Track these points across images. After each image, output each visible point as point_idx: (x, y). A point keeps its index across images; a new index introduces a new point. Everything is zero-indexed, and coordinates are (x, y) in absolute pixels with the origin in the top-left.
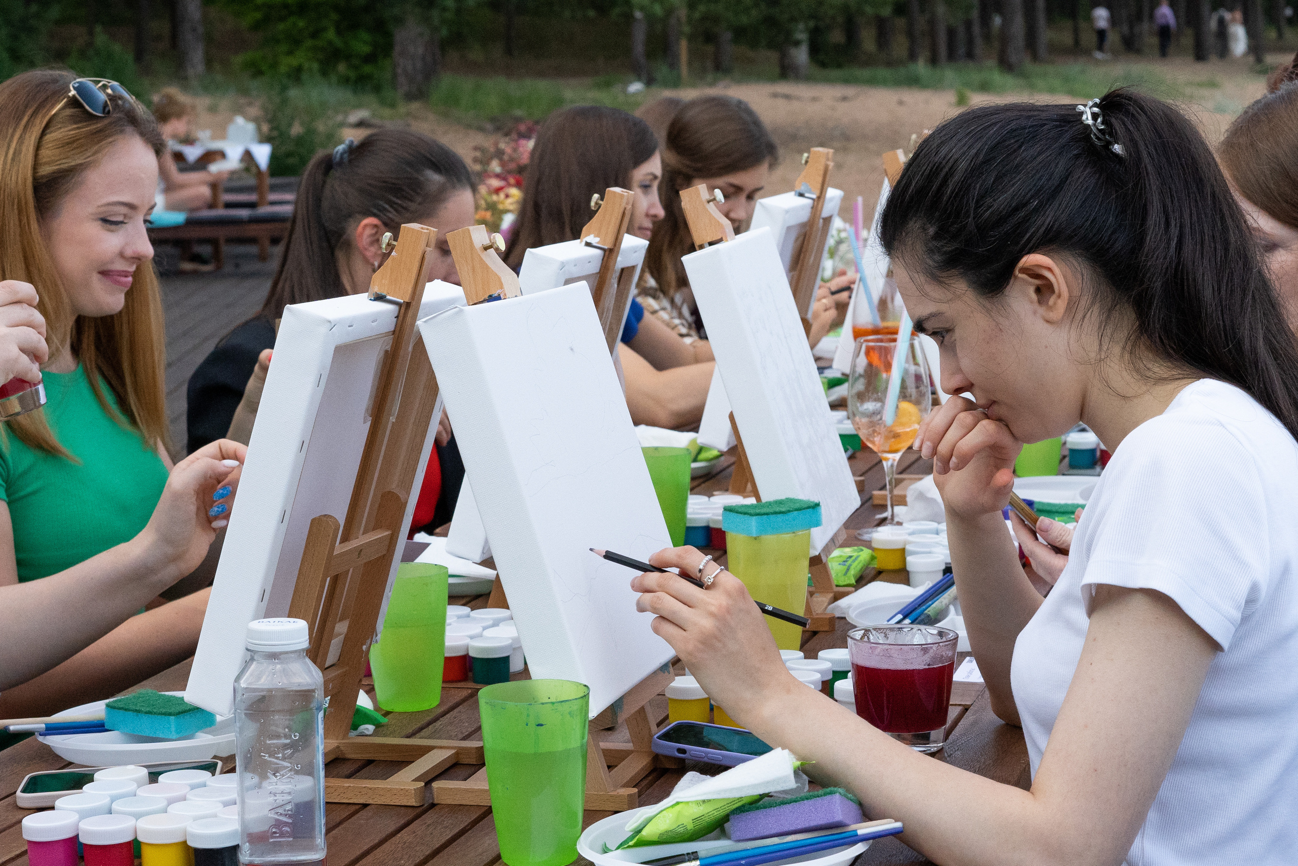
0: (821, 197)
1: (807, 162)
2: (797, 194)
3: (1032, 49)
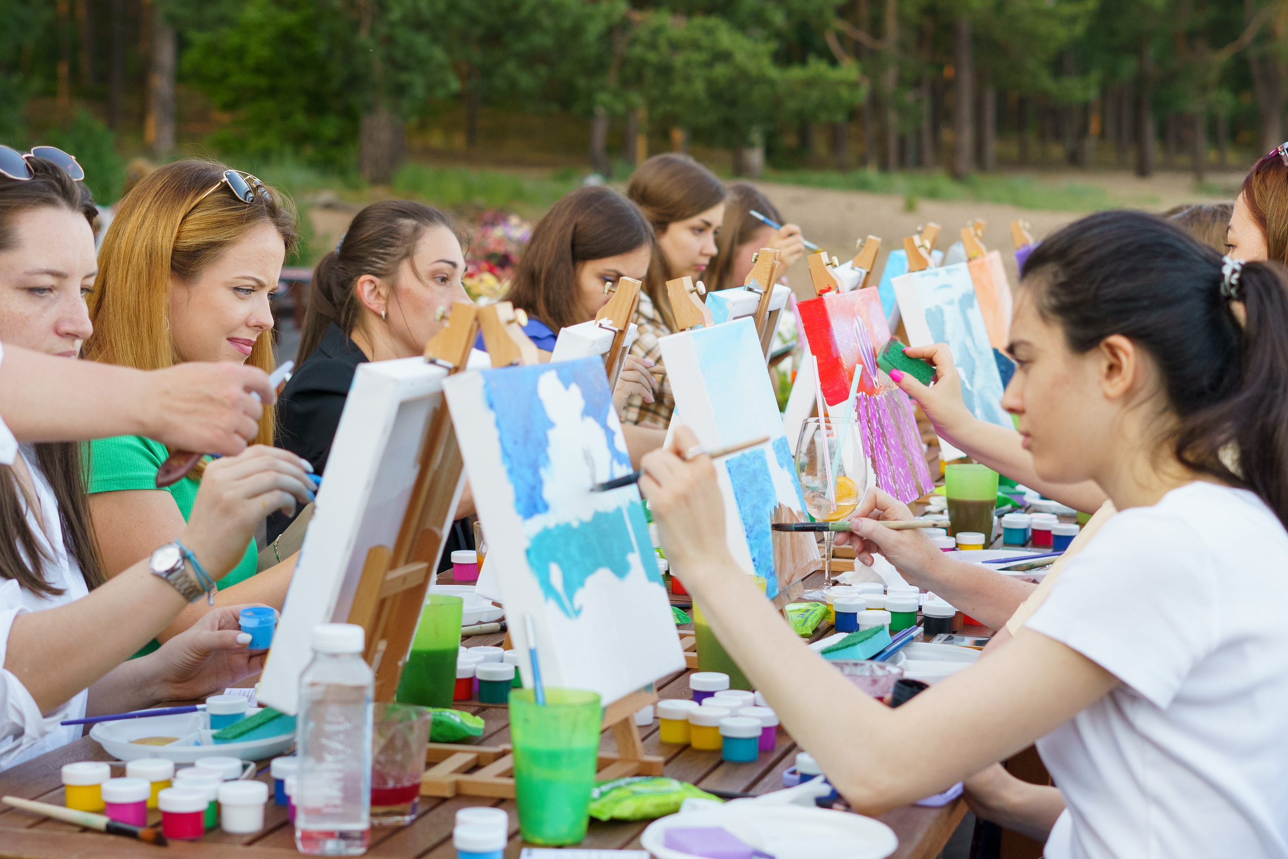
0: (767, 292)
1: (756, 260)
2: (746, 289)
3: (980, 160)
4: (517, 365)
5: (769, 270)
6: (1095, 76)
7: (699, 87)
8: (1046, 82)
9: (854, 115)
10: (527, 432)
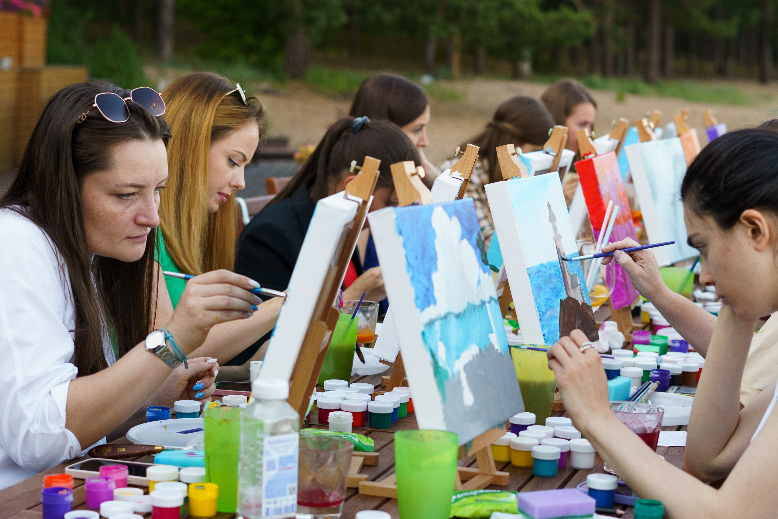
0: (558, 155)
2: (545, 152)
3: (663, 71)
4: (417, 204)
5: (560, 141)
6: (736, 21)
7: (493, 24)
8: (705, 24)
9: (587, 42)
10: (424, 250)
